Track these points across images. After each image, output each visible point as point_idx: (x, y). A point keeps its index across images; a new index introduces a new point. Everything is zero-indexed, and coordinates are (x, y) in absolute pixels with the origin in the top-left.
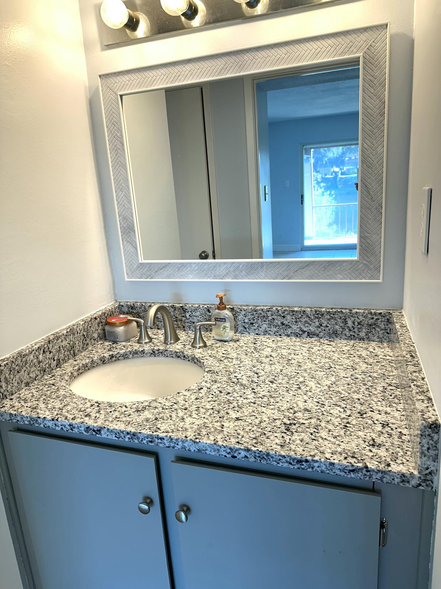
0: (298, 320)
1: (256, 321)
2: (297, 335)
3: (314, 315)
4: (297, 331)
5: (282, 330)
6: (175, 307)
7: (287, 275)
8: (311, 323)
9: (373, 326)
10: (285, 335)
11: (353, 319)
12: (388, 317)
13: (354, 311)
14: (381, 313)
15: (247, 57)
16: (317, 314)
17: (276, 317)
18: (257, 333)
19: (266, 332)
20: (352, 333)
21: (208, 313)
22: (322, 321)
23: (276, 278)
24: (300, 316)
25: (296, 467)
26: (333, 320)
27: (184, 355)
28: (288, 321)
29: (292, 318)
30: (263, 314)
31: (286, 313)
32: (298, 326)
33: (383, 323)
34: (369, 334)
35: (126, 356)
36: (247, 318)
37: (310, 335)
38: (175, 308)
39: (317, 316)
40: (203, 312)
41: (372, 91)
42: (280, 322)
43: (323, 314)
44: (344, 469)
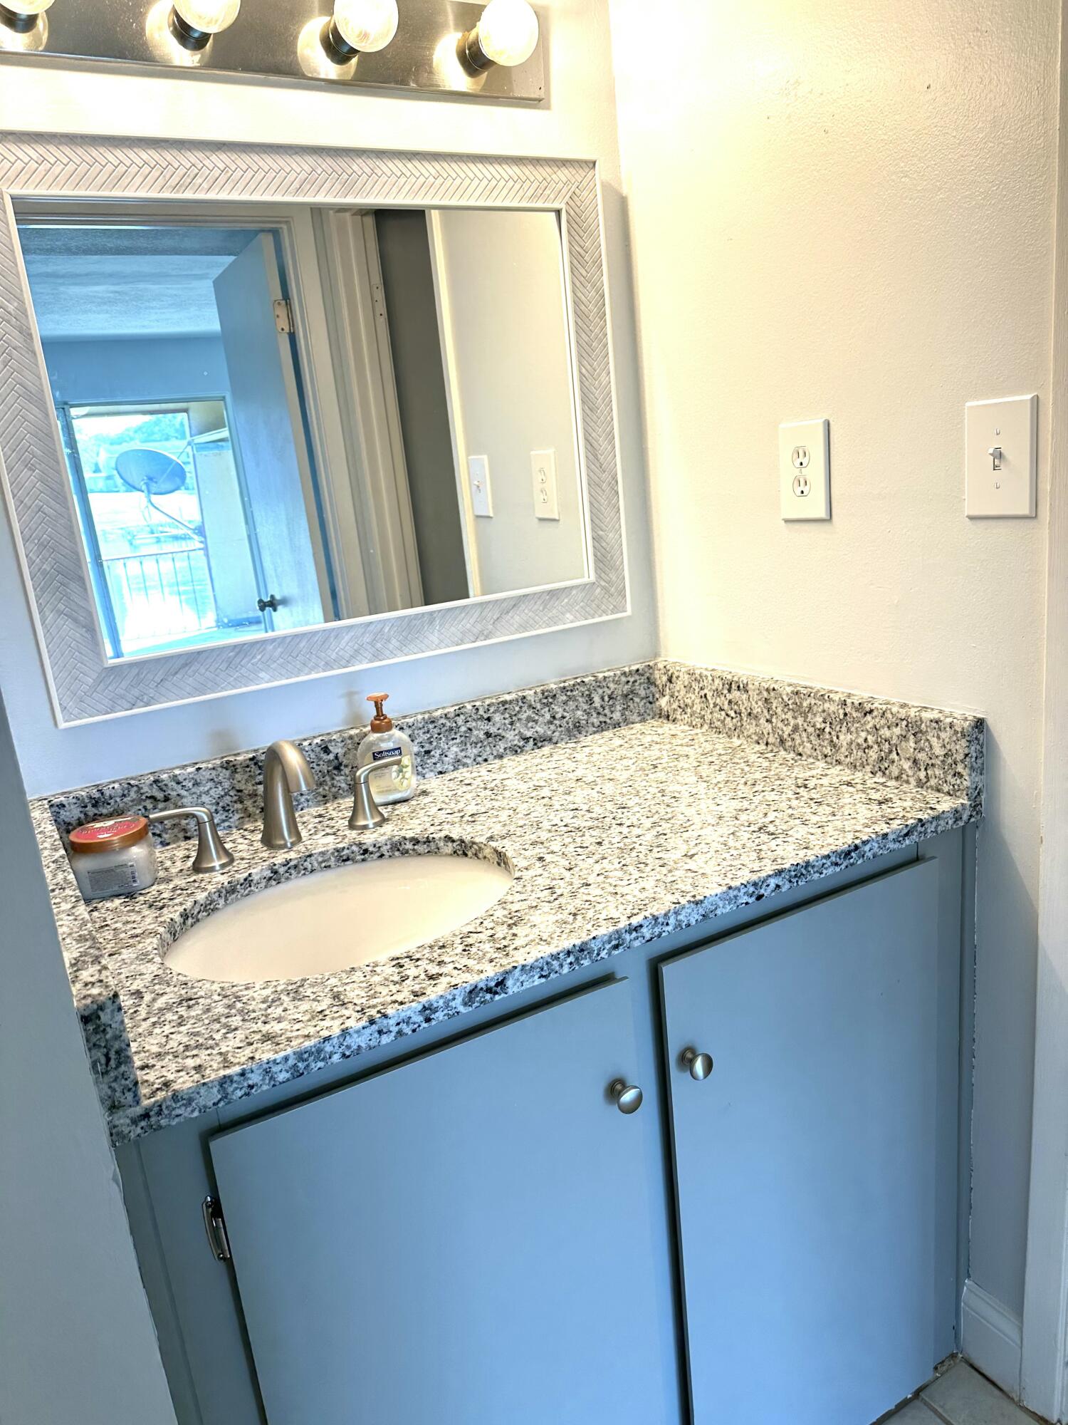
0: (514, 718)
1: (435, 744)
2: (516, 751)
3: (540, 700)
4: (516, 742)
5: (488, 748)
6: (235, 763)
7: (481, 632)
8: (537, 718)
9: (630, 696)
10: (495, 757)
11: (600, 691)
12: (648, 675)
13: (601, 676)
14: (638, 670)
16: (546, 698)
17: (474, 724)
18: (440, 769)
19: (458, 763)
20: (602, 719)
21: (325, 757)
22: (556, 708)
23: (462, 642)
24: (517, 709)
26: (571, 703)
28: (498, 725)
29: (504, 719)
30: (448, 724)
31: (492, 709)
32: (517, 732)
33: (642, 686)
34: (627, 713)
36: (416, 742)
37: (539, 742)
38: (234, 766)
39: (545, 701)
40: (313, 756)
41: (584, 273)
42: (482, 733)
43: (555, 695)
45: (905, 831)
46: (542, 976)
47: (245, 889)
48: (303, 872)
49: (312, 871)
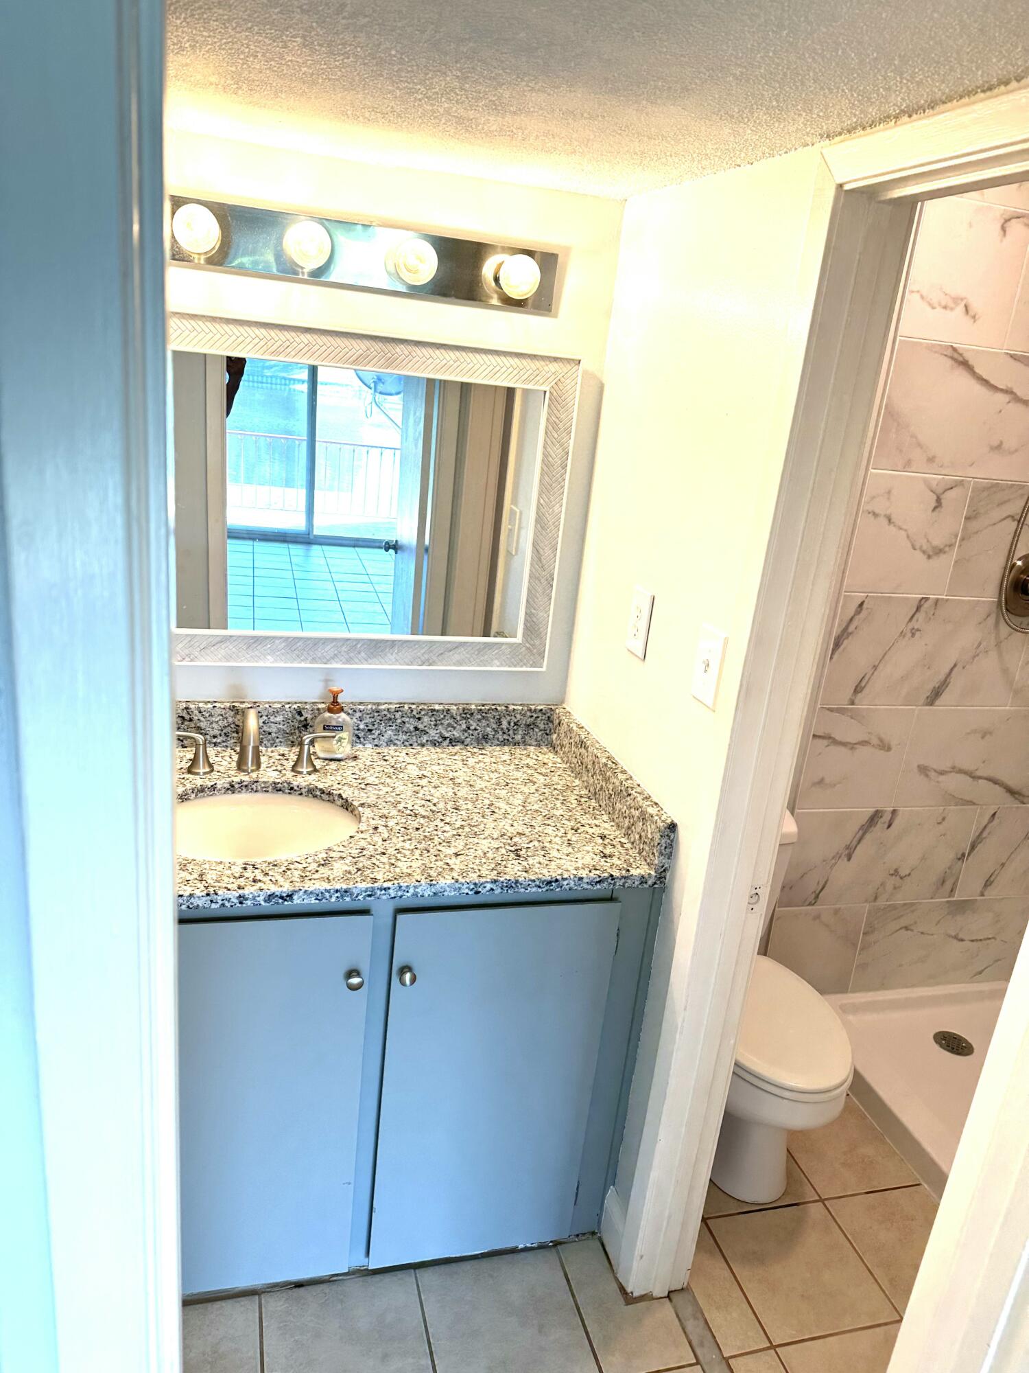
0: (438, 722)
1: (376, 726)
2: (435, 744)
3: (461, 714)
4: (436, 738)
5: (414, 738)
6: (238, 708)
7: (428, 660)
8: (455, 725)
9: (532, 727)
10: (419, 745)
11: (509, 718)
12: (549, 715)
13: (511, 707)
14: (541, 710)
15: (400, 349)
16: (465, 714)
17: (407, 720)
18: (377, 743)
19: (390, 742)
20: (506, 737)
21: (298, 717)
22: (471, 722)
23: (412, 664)
24: (442, 716)
25: (544, 890)
26: (484, 721)
27: (291, 786)
28: (425, 724)
29: (431, 721)
30: (389, 716)
31: (423, 713)
32: (438, 731)
33: (543, 722)
34: (526, 737)
35: (186, 797)
36: (363, 722)
37: (453, 742)
38: (237, 710)
39: (464, 716)
40: (290, 715)
41: (556, 436)
42: (412, 726)
43: (472, 714)
44: (592, 881)
45: (598, 879)
46: (316, 899)
47: (210, 791)
48: (250, 790)
49: (256, 791)
